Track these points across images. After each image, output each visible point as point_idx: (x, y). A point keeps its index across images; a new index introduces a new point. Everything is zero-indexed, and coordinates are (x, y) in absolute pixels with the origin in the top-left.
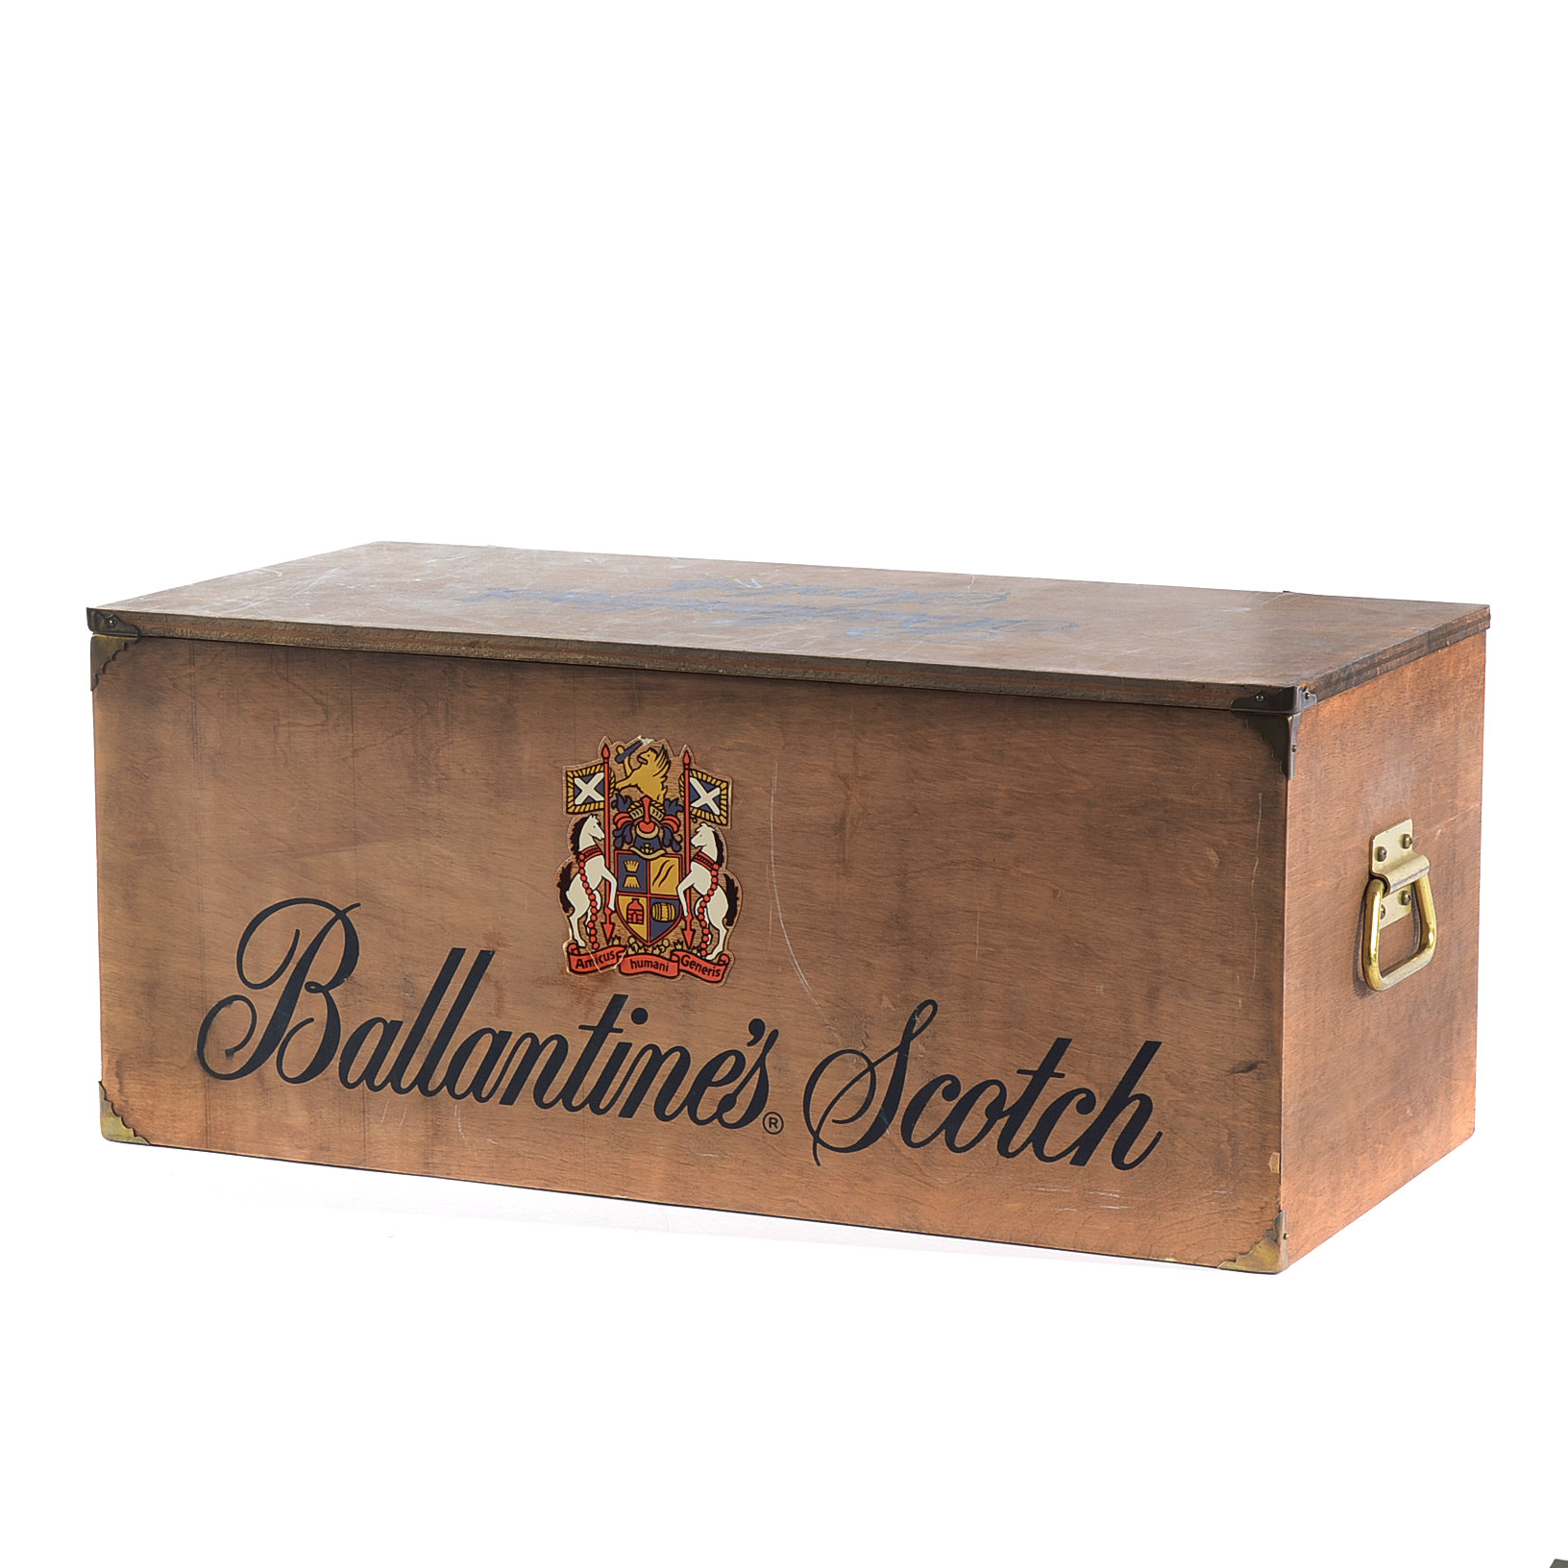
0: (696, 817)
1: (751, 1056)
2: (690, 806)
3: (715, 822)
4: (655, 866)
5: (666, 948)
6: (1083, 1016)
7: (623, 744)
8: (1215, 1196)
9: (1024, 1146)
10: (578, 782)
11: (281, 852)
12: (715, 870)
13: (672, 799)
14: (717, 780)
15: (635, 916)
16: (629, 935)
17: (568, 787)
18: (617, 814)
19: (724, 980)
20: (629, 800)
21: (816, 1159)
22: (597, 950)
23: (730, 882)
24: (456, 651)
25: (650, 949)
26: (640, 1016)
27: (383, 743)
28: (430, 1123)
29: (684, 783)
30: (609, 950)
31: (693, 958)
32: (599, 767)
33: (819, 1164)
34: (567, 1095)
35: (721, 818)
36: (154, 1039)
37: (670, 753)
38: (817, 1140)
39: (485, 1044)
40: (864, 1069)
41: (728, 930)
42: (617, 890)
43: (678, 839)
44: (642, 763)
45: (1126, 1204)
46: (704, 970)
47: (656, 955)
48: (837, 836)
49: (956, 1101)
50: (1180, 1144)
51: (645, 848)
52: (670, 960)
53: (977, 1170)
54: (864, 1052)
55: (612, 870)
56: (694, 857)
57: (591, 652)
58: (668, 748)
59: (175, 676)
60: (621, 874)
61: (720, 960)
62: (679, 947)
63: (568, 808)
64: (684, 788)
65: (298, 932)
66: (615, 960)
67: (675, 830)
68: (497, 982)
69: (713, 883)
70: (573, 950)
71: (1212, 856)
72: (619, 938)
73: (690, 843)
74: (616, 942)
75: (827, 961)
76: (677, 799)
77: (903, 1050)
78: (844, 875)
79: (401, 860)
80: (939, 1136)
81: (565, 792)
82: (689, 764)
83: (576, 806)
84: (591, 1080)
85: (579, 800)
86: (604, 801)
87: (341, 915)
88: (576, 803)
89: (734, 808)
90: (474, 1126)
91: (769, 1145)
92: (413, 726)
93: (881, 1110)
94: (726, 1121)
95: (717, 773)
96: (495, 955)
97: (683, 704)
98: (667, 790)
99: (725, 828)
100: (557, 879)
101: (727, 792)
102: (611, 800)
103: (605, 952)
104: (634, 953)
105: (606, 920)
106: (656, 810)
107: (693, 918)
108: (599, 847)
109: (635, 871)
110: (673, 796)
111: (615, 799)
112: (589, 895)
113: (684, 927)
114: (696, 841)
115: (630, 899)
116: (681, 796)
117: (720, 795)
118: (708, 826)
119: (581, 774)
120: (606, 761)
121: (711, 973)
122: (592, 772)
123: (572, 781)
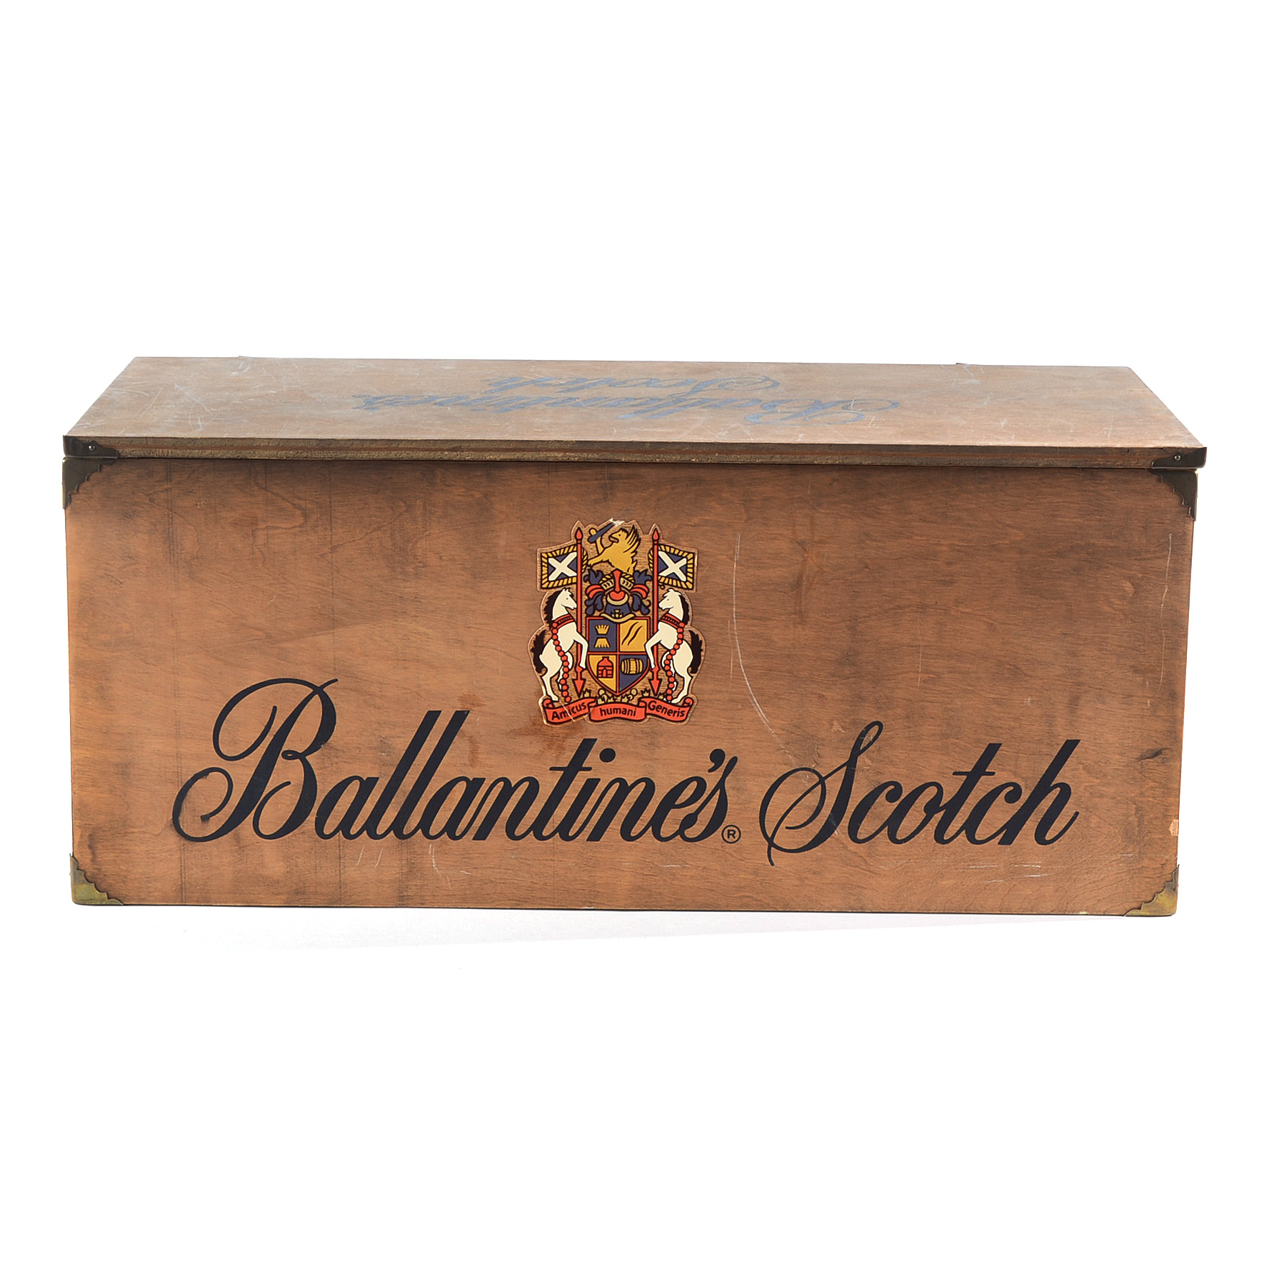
0: (664, 584)
1: (712, 781)
2: (658, 576)
3: (682, 587)
4: (624, 629)
5: (634, 696)
6: (1012, 723)
7: (595, 527)
8: (1123, 859)
9: (958, 833)
10: (552, 561)
11: (259, 639)
12: (681, 628)
13: (641, 571)
14: (684, 552)
15: (605, 671)
16: (599, 687)
17: (542, 566)
18: (589, 587)
19: (688, 719)
20: (600, 573)
21: (770, 860)
22: (570, 703)
23: (694, 637)
24: (438, 455)
25: (619, 698)
26: (608, 755)
27: (361, 539)
28: (404, 862)
29: (653, 556)
30: (580, 702)
31: (659, 703)
32: (572, 547)
33: (772, 864)
34: (537, 828)
35: (688, 583)
36: (128, 812)
37: (640, 532)
38: (771, 844)
39: (459, 790)
40: (815, 783)
41: (692, 677)
42: (588, 651)
43: (647, 603)
44: (613, 542)
45: (1046, 871)
46: (669, 712)
47: (624, 703)
48: (794, 592)
49: (898, 802)
50: (1094, 821)
51: (615, 614)
52: (638, 706)
53: (915, 857)
54: (816, 769)
55: (584, 635)
56: (661, 618)
57: (571, 450)
58: (637, 527)
59: (151, 492)
60: (591, 637)
61: (684, 702)
62: (646, 694)
63: (542, 585)
64: (653, 560)
65: (275, 708)
66: (586, 711)
67: (644, 596)
68: (471, 737)
69: (678, 639)
70: (547, 704)
71: (1128, 586)
72: (590, 692)
73: (658, 607)
74: (587, 695)
75: (783, 696)
76: (647, 570)
77: (851, 766)
78: (800, 624)
79: (379, 639)
80: (882, 832)
81: (539, 570)
82: (658, 540)
83: (550, 582)
84: (561, 812)
85: (553, 577)
86: (577, 576)
87: (318, 690)
88: (550, 580)
89: (700, 574)
90: (448, 861)
91: (727, 853)
92: (391, 523)
93: (830, 815)
94: (688, 836)
95: (684, 546)
96: (469, 714)
97: (652, 490)
98: (636, 564)
99: (691, 591)
100: (531, 645)
101: (694, 561)
102: (584, 575)
103: (577, 704)
104: (603, 702)
105: (577, 677)
106: (626, 581)
107: (659, 669)
108: (571, 616)
109: (605, 633)
110: (642, 568)
111: (587, 573)
112: (561, 657)
113: (651, 678)
114: (663, 605)
115: (600, 657)
116: (650, 567)
117: (687, 564)
118: (675, 591)
119: (555, 555)
120: (579, 542)
121: (676, 714)
122: (566, 552)
123: (546, 561)
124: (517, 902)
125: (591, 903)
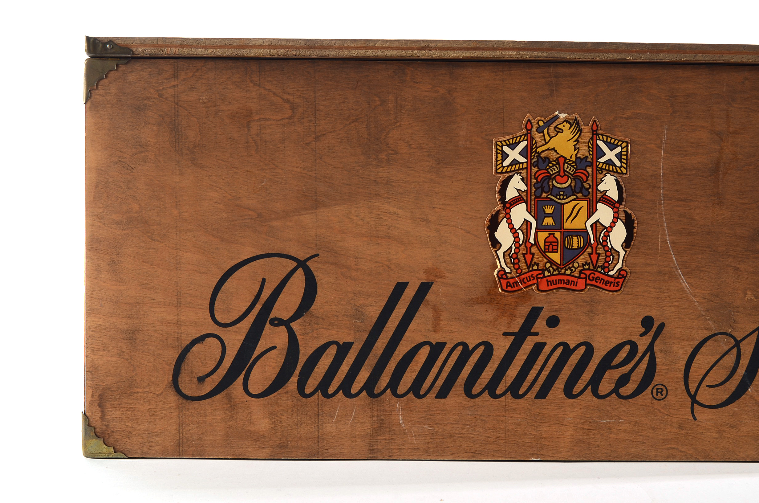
0: (602, 169)
1: (643, 344)
2: (597, 162)
3: (617, 172)
4: (568, 209)
5: (576, 269)
7: (542, 119)
10: (506, 149)
11: (251, 218)
12: (616, 208)
13: (582, 157)
14: (619, 141)
15: (551, 246)
16: (546, 261)
17: (497, 153)
18: (537, 172)
19: (622, 289)
20: (547, 160)
21: (693, 415)
22: (521, 274)
23: (628, 216)
25: (563, 270)
26: (553, 322)
27: (341, 129)
28: (375, 419)
29: (592, 145)
30: (530, 274)
31: (597, 274)
32: (523, 137)
33: (695, 419)
35: (622, 169)
36: (133, 374)
37: (582, 123)
38: (694, 400)
39: (424, 353)
40: (731, 346)
41: (626, 251)
42: (536, 228)
43: (587, 186)
44: (558, 132)
46: (607, 283)
47: (567, 275)
48: (713, 177)
51: (560, 195)
52: (579, 277)
54: (732, 333)
55: (533, 214)
56: (600, 200)
57: (523, 49)
58: (579, 119)
59: (161, 88)
60: (539, 216)
61: (619, 274)
62: (586, 267)
63: (497, 169)
64: (592, 148)
65: (264, 280)
66: (535, 281)
67: (585, 180)
68: (435, 305)
69: (614, 217)
70: (502, 275)
72: (538, 265)
73: (597, 189)
74: (535, 267)
75: (703, 269)
76: (587, 157)
78: (718, 204)
79: (355, 218)
81: (494, 157)
82: (596, 131)
83: (504, 167)
84: (512, 373)
85: (507, 163)
86: (527, 162)
87: (302, 264)
88: (504, 165)
89: (633, 161)
90: (413, 417)
91: (656, 409)
92: (367, 115)
93: (744, 374)
94: (622, 394)
95: (618, 137)
96: (433, 285)
97: (592, 87)
98: (578, 151)
99: (625, 176)
100: (486, 223)
101: (627, 149)
102: (533, 161)
103: (527, 275)
104: (549, 274)
105: (527, 251)
106: (569, 166)
107: (598, 245)
108: (522, 197)
109: (551, 212)
110: (583, 155)
111: (536, 160)
112: (513, 234)
113: (591, 252)
114: (601, 187)
115: (546, 234)
116: (590, 154)
117: (621, 152)
118: (611, 175)
119: (508, 143)
120: (529, 132)
121: (612, 284)
122: (517, 141)
123: (500, 149)
124: (474, 454)
125: (538, 454)
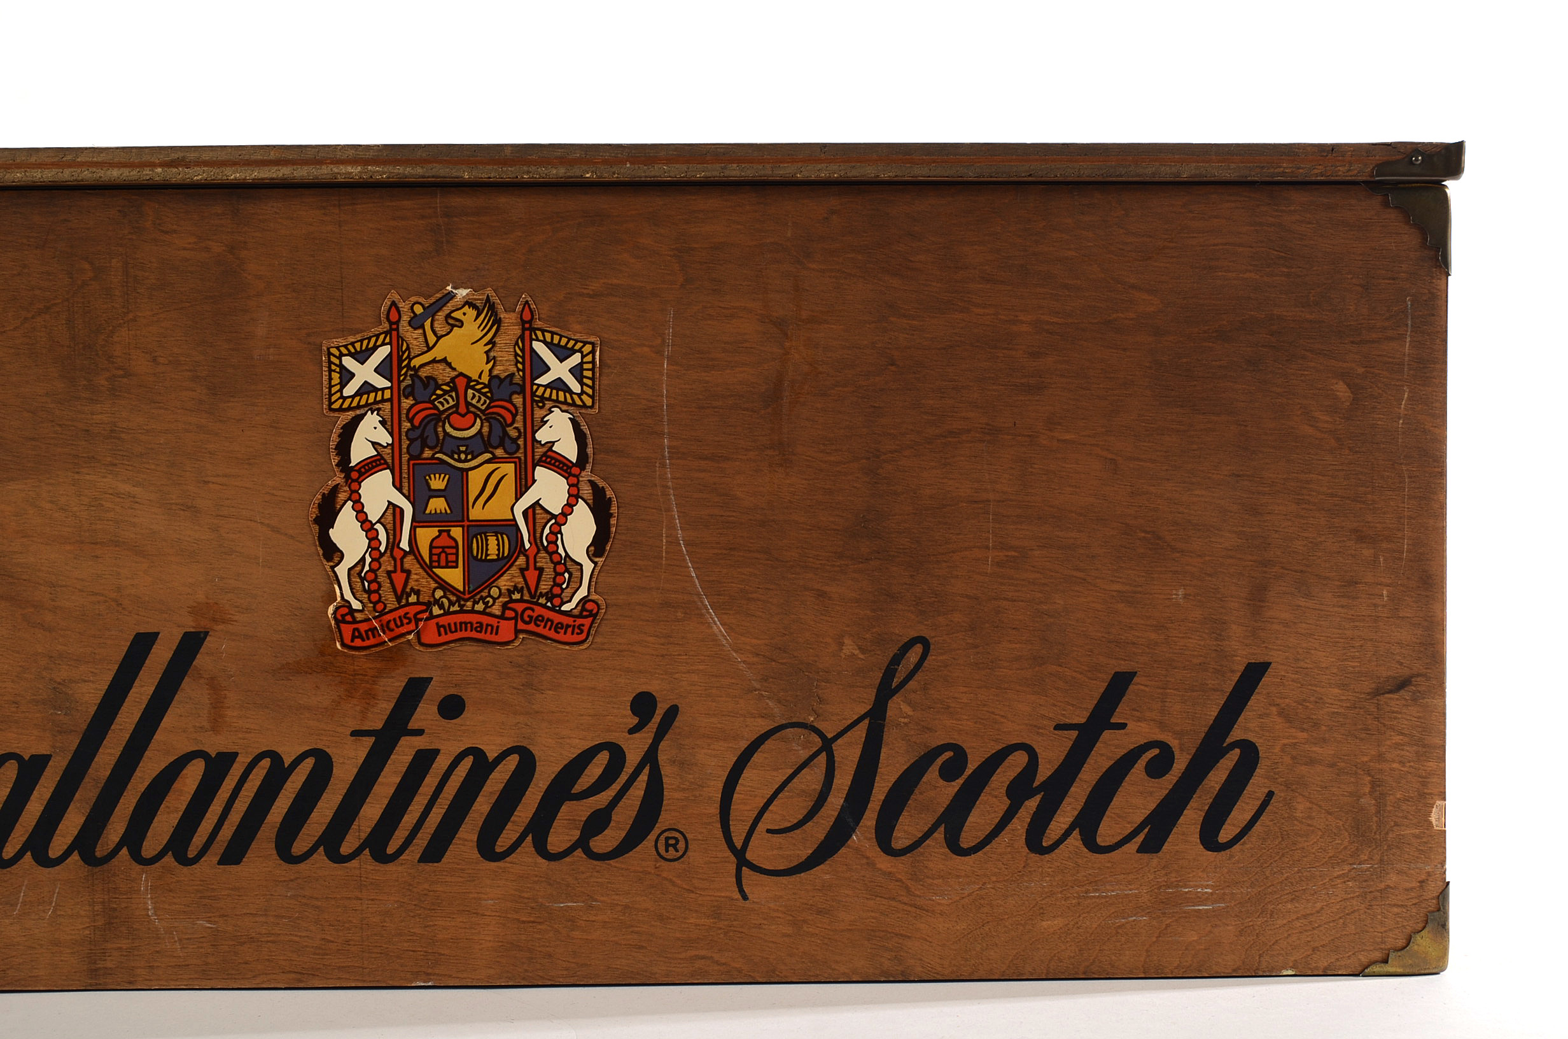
0: (543, 399)
1: (635, 749)
2: (533, 384)
3: (574, 404)
4: (475, 479)
5: (494, 600)
6: (1153, 636)
7: (421, 300)
8: (1353, 873)
9: (1067, 834)
10: (348, 362)
12: (574, 476)
13: (502, 376)
14: (577, 341)
15: (443, 555)
16: (434, 585)
17: (330, 371)
18: (412, 406)
19: (590, 638)
20: (432, 382)
21: (741, 891)
22: (382, 613)
23: (598, 492)
24: (146, 174)
25: (469, 604)
26: (452, 707)
27: (15, 329)
28: (98, 907)
29: (522, 350)
30: (401, 612)
31: (539, 611)
32: (382, 337)
33: (745, 897)
34: (330, 841)
35: (584, 397)
37: (500, 308)
38: (742, 861)
39: (192, 775)
40: (815, 749)
41: (595, 563)
42: (414, 520)
43: (513, 433)
44: (453, 326)
45: (1222, 899)
46: (558, 627)
47: (478, 612)
48: (770, 410)
49: (960, 781)
50: (1301, 806)
51: (460, 452)
52: (502, 617)
53: (994, 879)
54: (815, 724)
55: (405, 491)
56: (540, 460)
57: (375, 161)
58: (495, 299)
60: (418, 495)
61: (583, 609)
62: (517, 596)
63: (331, 403)
64: (523, 357)
66: (412, 626)
67: (509, 421)
68: (212, 678)
69: (570, 496)
70: (343, 616)
71: (1341, 389)
72: (417, 593)
73: (534, 439)
74: (413, 599)
75: (754, 595)
76: (512, 375)
77: (876, 717)
78: (781, 465)
79: (48, 506)
80: (936, 835)
81: (325, 378)
82: (530, 322)
83: (345, 398)
84: (372, 811)
85: (350, 390)
86: (391, 388)
88: (345, 394)
89: (605, 381)
90: (175, 904)
91: (666, 879)
92: (67, 300)
93: (842, 806)
94: (595, 850)
95: (575, 333)
96: (208, 638)
97: (520, 234)
98: (494, 363)
99: (590, 411)
100: (314, 512)
101: (594, 358)
102: (403, 385)
103: (396, 615)
104: (442, 612)
105: (395, 566)
106: (477, 394)
107: (538, 551)
108: (383, 458)
109: (443, 488)
110: (504, 371)
111: (410, 382)
112: (367, 532)
113: (524, 566)
114: (543, 435)
115: (434, 532)
116: (519, 370)
117: (582, 363)
118: (563, 411)
119: (353, 351)
120: (394, 327)
121: (570, 630)
122: (371, 345)
123: (337, 362)
124: (299, 976)
125: (428, 974)
